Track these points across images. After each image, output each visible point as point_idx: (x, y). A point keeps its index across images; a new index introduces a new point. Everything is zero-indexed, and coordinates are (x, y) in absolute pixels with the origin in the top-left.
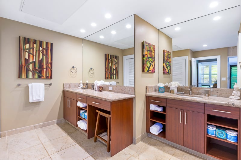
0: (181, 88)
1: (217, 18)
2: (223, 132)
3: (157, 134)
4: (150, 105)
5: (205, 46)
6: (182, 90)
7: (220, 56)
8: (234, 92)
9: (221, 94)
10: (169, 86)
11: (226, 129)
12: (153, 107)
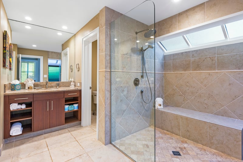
0: (37, 84)
1: (60, 34)
2: (72, 106)
3: (21, 133)
4: (11, 105)
5: (34, 46)
6: (38, 86)
7: (43, 57)
8: (72, 83)
9: (65, 85)
10: (25, 83)
11: (72, 104)
12: (14, 107)
